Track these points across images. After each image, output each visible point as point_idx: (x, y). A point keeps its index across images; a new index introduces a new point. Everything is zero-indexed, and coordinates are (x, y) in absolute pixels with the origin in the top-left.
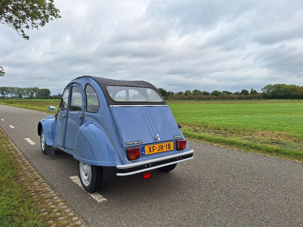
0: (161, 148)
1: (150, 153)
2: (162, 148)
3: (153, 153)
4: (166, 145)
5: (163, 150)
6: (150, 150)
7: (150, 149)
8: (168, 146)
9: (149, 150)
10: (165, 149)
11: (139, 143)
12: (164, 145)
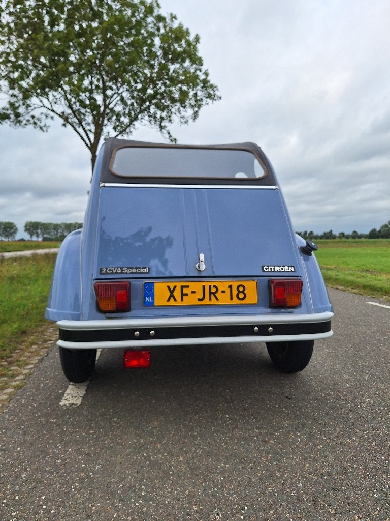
0: (211, 293)
1: (172, 302)
2: (214, 294)
3: (179, 303)
4: (230, 287)
5: (217, 299)
6: (172, 295)
7: (172, 292)
8: (235, 292)
9: (169, 294)
10: (224, 299)
11: (140, 273)
12: (223, 285)
